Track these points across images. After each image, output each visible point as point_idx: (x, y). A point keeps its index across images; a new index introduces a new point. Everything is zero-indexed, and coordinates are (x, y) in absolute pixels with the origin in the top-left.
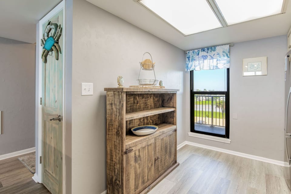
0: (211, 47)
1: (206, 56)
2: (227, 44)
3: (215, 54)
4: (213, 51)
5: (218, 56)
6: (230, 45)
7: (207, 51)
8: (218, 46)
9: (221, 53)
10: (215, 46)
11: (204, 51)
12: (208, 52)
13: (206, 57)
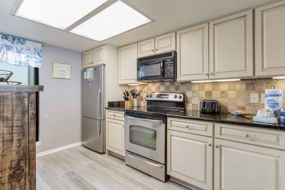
0: (19, 39)
1: (11, 46)
2: (40, 43)
3: (23, 48)
4: (20, 44)
5: (29, 51)
6: (43, 45)
7: (12, 41)
8: (29, 40)
9: (32, 50)
10: (25, 40)
11: (6, 38)
12: (12, 43)
13: (10, 48)
